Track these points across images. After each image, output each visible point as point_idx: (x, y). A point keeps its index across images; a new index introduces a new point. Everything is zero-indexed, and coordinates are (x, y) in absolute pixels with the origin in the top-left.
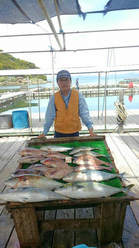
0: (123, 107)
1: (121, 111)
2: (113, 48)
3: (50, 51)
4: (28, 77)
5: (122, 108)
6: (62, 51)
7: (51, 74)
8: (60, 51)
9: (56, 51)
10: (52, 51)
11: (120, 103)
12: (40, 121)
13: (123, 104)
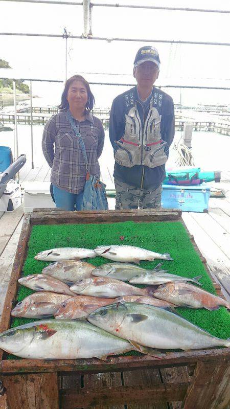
0: (190, 154)
1: (186, 160)
2: (180, 42)
3: (63, 36)
4: (14, 83)
5: (188, 155)
6: (85, 38)
7: (62, 82)
8: (81, 38)
9: (73, 37)
10: (66, 36)
11: (185, 146)
12: (33, 168)
13: (190, 148)
